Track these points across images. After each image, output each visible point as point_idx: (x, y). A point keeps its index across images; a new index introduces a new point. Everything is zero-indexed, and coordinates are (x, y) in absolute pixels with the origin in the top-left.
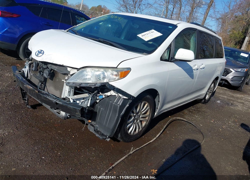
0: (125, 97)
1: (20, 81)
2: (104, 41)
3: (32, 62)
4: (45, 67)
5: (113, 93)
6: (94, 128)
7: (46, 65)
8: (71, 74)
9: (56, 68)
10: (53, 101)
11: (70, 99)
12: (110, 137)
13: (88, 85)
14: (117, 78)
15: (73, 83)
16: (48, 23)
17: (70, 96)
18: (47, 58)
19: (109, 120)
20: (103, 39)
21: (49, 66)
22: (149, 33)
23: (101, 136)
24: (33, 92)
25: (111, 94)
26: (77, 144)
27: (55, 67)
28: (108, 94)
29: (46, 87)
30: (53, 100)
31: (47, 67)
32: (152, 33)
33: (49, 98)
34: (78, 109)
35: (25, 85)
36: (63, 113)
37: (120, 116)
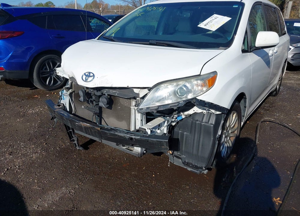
0: (218, 113)
1: (67, 119)
2: (157, 43)
3: (73, 90)
4: (99, 93)
5: (197, 110)
6: (182, 160)
7: (100, 91)
8: (141, 96)
9: (116, 93)
10: (126, 137)
11: (147, 129)
12: (207, 167)
13: (168, 107)
14: (205, 89)
15: (148, 108)
16: (58, 35)
17: (143, 125)
18: (102, 82)
19: (200, 146)
20: (157, 40)
21: (105, 91)
22: (211, 19)
23: (195, 170)
24: (93, 130)
25: (194, 112)
26: (164, 185)
27: (114, 92)
28: (191, 112)
29: (102, 119)
30: (125, 135)
31: (102, 93)
32: (216, 20)
33: (119, 134)
34: (165, 141)
35: (77, 122)
36: (138, 150)
37: (217, 139)
